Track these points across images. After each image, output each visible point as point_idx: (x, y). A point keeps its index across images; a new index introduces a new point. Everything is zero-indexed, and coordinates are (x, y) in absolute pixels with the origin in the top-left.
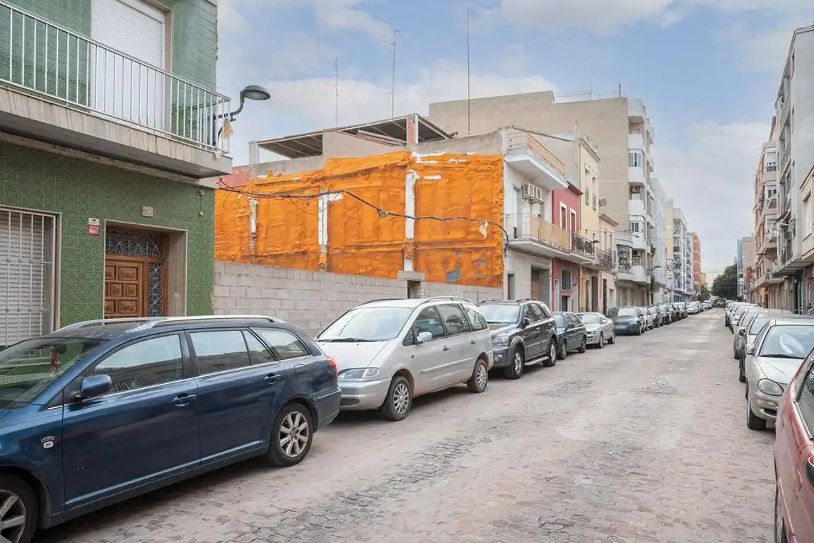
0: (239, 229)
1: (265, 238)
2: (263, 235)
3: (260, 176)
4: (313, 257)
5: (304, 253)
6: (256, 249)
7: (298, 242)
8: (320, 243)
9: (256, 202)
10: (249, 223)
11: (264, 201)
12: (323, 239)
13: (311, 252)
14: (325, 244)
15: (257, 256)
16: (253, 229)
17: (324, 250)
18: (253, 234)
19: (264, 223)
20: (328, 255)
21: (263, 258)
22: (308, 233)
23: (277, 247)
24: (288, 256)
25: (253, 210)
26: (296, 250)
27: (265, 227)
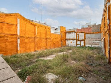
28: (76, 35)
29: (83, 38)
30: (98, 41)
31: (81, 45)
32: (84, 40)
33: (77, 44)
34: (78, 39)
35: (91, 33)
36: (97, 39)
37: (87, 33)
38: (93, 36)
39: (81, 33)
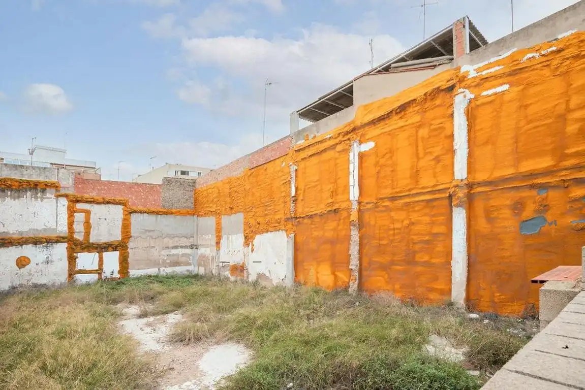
0: (283, 194)
1: (302, 200)
2: (301, 198)
3: (298, 143)
4: (345, 214)
5: (336, 211)
6: (296, 211)
7: (330, 201)
8: (351, 198)
9: (295, 167)
10: (290, 187)
11: (302, 164)
12: (354, 193)
13: (343, 210)
14: (357, 198)
15: (296, 218)
16: (293, 194)
17: (355, 206)
18: (293, 197)
19: (301, 186)
20: (359, 210)
21: (301, 219)
22: (340, 190)
23: (312, 207)
24: (321, 215)
25: (293, 175)
26: (329, 209)
27: (303, 190)
28: (71, 212)
29: (117, 236)
30: (186, 247)
31: (100, 271)
32: (120, 247)
33: (72, 273)
34: (79, 237)
35: (157, 213)
36: (184, 242)
37: (140, 208)
38: (167, 223)
39: (108, 203)
